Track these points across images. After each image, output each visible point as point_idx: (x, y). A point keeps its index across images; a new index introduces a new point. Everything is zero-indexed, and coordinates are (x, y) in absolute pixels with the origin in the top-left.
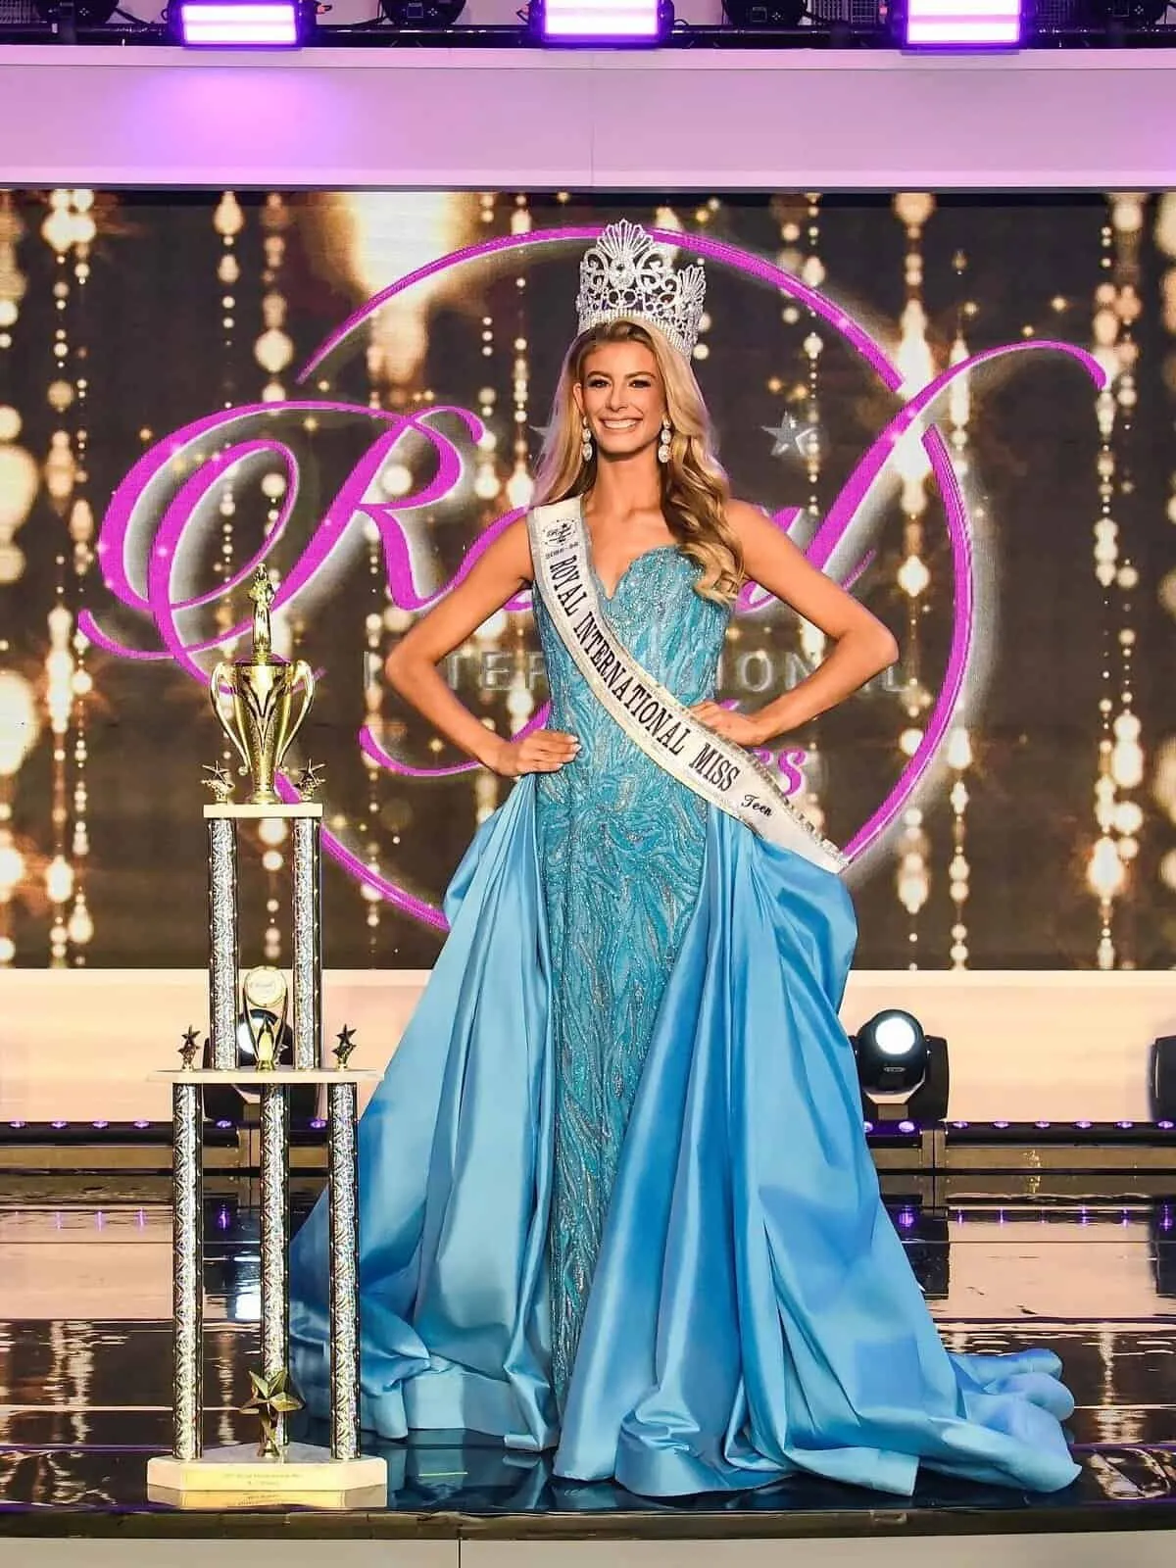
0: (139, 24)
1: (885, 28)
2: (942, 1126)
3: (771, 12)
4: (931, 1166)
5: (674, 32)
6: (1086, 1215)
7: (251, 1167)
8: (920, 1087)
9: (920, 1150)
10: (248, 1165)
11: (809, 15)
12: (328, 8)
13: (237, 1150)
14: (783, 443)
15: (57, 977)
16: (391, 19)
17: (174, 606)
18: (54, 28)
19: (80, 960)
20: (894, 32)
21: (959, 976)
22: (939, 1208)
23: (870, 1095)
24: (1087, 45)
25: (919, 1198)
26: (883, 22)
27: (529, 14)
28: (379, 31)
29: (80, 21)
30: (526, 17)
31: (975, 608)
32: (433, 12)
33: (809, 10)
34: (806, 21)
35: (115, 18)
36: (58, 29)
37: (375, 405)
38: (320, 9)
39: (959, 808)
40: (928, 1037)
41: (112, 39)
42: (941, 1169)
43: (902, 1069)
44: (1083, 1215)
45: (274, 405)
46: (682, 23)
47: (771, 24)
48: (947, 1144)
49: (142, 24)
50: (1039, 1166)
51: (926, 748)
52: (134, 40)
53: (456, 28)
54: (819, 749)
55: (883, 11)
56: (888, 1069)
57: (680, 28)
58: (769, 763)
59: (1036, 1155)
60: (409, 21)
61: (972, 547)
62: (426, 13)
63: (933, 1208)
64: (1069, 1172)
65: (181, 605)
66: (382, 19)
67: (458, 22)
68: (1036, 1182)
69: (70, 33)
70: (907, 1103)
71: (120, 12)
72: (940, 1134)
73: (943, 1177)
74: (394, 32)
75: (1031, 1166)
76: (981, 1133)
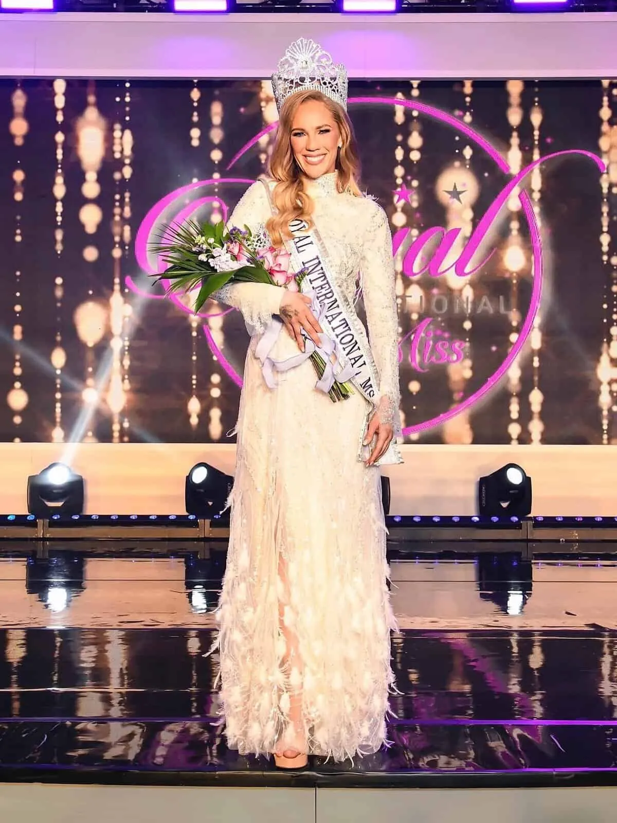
0: (153, 4)
1: (503, 3)
2: (529, 519)
4: (526, 538)
5: (403, 6)
7: (205, 537)
9: (521, 530)
10: (203, 537)
13: (198, 529)
15: (115, 447)
16: (271, 1)
18: (115, 5)
19: (126, 439)
20: (507, 5)
21: (536, 448)
24: (597, 10)
25: (520, 554)
28: (265, 6)
29: (127, 3)
35: (143, 1)
36: (117, 6)
39: (536, 368)
41: (141, 10)
42: (531, 539)
46: (407, 2)
47: (449, 3)
48: (534, 527)
49: (155, 4)
50: (577, 538)
52: (151, 10)
53: (301, 4)
57: (406, 4)
59: (576, 533)
64: (592, 541)
67: (302, 2)
68: (576, 546)
69: (122, 8)
72: (531, 523)
73: (531, 543)
74: (272, 6)
75: (574, 538)
76: (550, 522)
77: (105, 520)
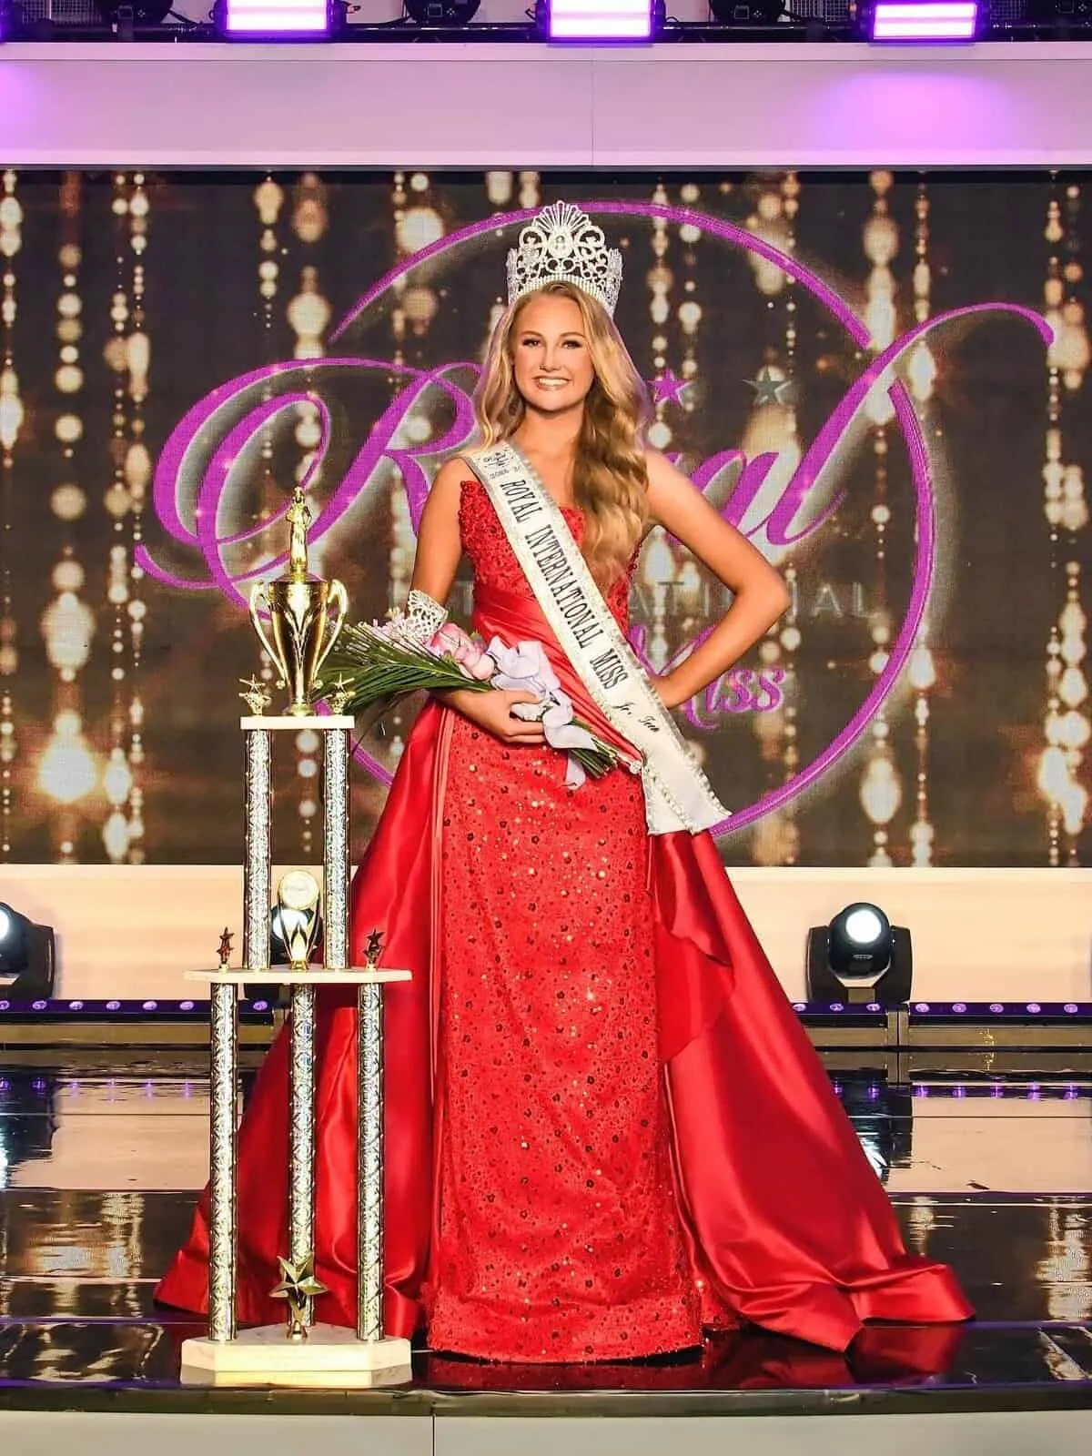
0: (189, 24)
1: (856, 25)
2: (905, 1008)
3: (753, 10)
4: (895, 1044)
5: (666, 28)
6: (1036, 1091)
8: (886, 973)
9: (886, 1030)
11: (787, 13)
12: (358, 8)
13: (272, 1028)
14: (763, 395)
16: (414, 19)
17: (219, 541)
18: (115, 28)
20: (862, 26)
21: (922, 874)
22: (903, 1084)
23: (840, 979)
24: (1037, 38)
25: (885, 1073)
26: (854, 19)
27: (536, 12)
28: (403, 29)
29: (138, 21)
30: (534, 15)
31: (936, 542)
32: (451, 12)
33: (787, 8)
34: (785, 19)
35: (169, 19)
36: (118, 28)
37: (398, 361)
38: (350, 9)
39: (922, 722)
40: (893, 927)
41: (166, 37)
42: (905, 1047)
43: (870, 957)
44: (1033, 1091)
45: (308, 361)
46: (673, 21)
47: (753, 21)
48: (910, 1024)
49: (193, 24)
50: (993, 1044)
51: (891, 668)
52: (185, 38)
53: (469, 25)
54: (795, 669)
55: (853, 8)
56: (857, 956)
57: (671, 24)
58: (751, 681)
59: (990, 1033)
60: (430, 19)
61: (934, 487)
62: (444, 13)
63: (898, 1084)
64: (1020, 1050)
65: (226, 540)
66: (406, 18)
67: (473, 20)
68: (991, 1059)
69: (128, 32)
70: (873, 987)
71: (172, 13)
72: (904, 1015)
73: (906, 1054)
74: (417, 29)
75: (986, 1044)
76: (941, 1013)
77: (94, 1011)
